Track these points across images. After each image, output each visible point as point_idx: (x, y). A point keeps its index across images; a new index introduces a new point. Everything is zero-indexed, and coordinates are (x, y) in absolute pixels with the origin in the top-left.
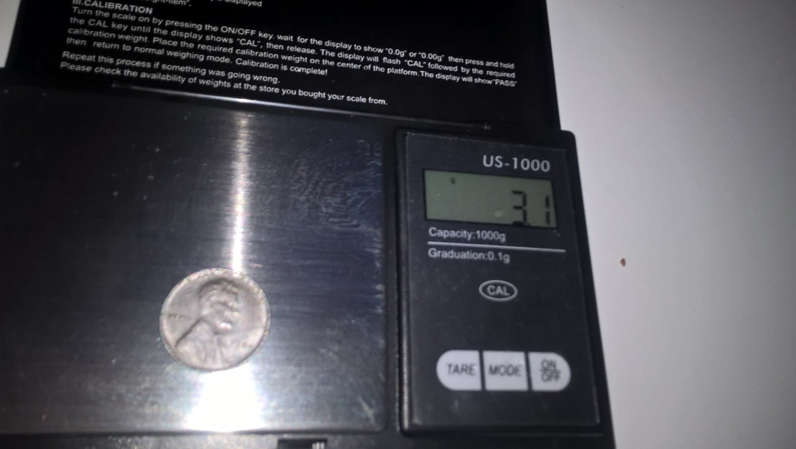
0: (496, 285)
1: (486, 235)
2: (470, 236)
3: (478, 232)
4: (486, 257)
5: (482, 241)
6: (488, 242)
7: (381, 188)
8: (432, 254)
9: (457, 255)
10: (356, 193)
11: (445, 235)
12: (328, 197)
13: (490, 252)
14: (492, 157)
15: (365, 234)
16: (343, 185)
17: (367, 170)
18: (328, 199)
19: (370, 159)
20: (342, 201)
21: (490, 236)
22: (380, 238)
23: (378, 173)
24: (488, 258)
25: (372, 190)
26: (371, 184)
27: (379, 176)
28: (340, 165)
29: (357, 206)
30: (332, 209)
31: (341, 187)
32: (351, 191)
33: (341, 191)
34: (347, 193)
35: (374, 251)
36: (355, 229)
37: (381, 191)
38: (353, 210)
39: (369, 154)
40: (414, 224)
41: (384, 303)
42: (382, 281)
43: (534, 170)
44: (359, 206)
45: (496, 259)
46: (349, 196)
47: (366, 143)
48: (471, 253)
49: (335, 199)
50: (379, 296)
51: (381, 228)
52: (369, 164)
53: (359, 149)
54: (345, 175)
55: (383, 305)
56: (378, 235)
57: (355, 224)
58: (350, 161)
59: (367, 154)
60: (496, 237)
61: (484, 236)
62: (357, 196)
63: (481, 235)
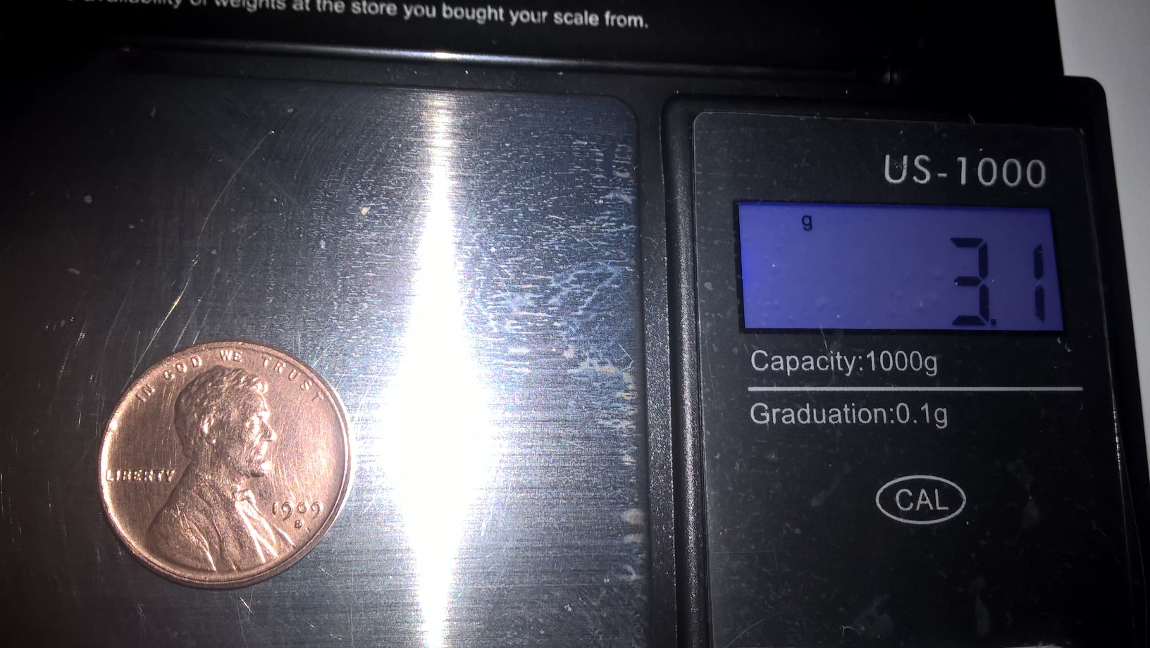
0: (915, 485)
1: (891, 360)
2: (850, 368)
4: (891, 416)
7: (633, 262)
8: (758, 417)
9: (820, 418)
10: (572, 277)
11: (789, 368)
12: (502, 295)
13: (900, 405)
14: (905, 158)
15: (595, 384)
16: (537, 259)
17: (596, 219)
18: (503, 299)
19: (602, 189)
20: (537, 301)
21: (902, 364)
22: (632, 391)
23: (624, 224)
24: (895, 419)
25: (610, 269)
26: (607, 254)
27: (627, 232)
28: (530, 209)
29: (573, 314)
30: (514, 325)
31: (534, 266)
32: (558, 275)
33: (534, 275)
34: (548, 281)
35: (616, 427)
36: (569, 371)
37: (631, 270)
38: (565, 324)
39: (602, 176)
40: (714, 345)
41: (643, 555)
42: (636, 500)
43: (1011, 185)
44: (580, 313)
45: (915, 421)
46: (553, 288)
47: (593, 148)
48: (854, 411)
49: (518, 297)
50: (629, 539)
51: (633, 365)
52: (601, 202)
53: (577, 164)
54: (542, 235)
55: (640, 562)
56: (626, 384)
57: (571, 359)
58: (555, 198)
59: (597, 176)
60: (917, 366)
61: (887, 365)
62: (574, 286)
63: (877, 363)
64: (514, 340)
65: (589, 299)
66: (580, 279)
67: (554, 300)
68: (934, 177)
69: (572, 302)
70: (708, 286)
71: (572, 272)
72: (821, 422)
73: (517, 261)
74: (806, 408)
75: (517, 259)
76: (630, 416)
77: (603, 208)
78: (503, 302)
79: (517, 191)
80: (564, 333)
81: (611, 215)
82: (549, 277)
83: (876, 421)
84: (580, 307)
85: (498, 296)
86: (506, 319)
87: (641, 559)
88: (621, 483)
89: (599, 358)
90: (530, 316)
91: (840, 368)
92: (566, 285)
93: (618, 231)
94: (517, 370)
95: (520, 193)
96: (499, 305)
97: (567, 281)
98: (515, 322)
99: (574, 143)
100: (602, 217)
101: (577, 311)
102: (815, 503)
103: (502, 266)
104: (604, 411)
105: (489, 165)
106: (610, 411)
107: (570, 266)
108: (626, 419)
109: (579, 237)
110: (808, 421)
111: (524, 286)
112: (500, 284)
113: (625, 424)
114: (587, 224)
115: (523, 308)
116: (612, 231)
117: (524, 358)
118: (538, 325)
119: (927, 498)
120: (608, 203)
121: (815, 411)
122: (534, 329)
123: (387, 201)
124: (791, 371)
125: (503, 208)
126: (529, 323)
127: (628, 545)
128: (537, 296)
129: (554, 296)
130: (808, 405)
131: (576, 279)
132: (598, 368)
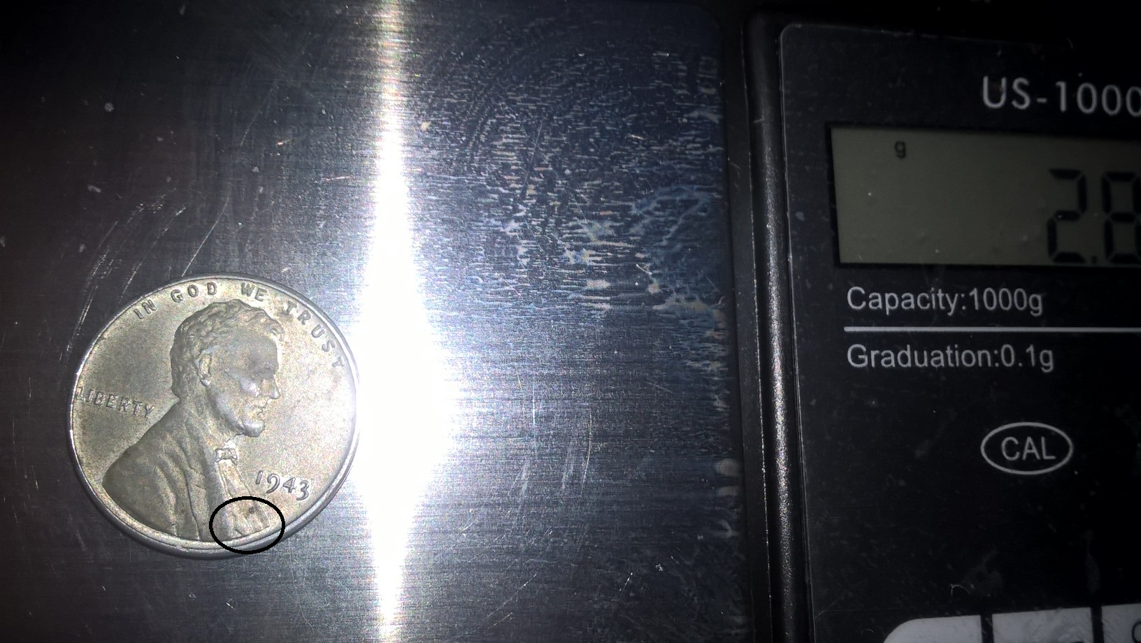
0: (1021, 434)
1: (995, 298)
2: (953, 306)
3: (974, 292)
4: (996, 358)
5: (983, 317)
6: (1000, 317)
7: (721, 188)
8: (856, 360)
9: (921, 361)
10: (654, 205)
11: (888, 307)
12: (580, 222)
13: (1005, 346)
14: (1004, 81)
15: (682, 322)
16: (617, 184)
17: (681, 139)
18: (579, 227)
19: (686, 106)
20: (617, 229)
21: (1006, 303)
22: (723, 329)
23: (711, 146)
24: (1000, 362)
25: (697, 195)
26: (693, 178)
27: (713, 155)
28: (608, 128)
29: (657, 244)
30: (591, 256)
31: (612, 190)
32: (639, 201)
33: (612, 201)
34: (629, 208)
35: (706, 369)
36: (655, 307)
37: (719, 197)
38: (647, 256)
39: (685, 92)
40: (807, 281)
41: (740, 510)
42: (730, 449)
43: (1111, 113)
44: (664, 243)
45: (1020, 365)
46: (635, 216)
47: (675, 60)
48: (957, 353)
49: (597, 225)
50: (724, 491)
51: (723, 301)
52: (685, 120)
53: (658, 79)
54: (622, 156)
55: (735, 517)
56: (716, 323)
57: (655, 294)
58: (635, 115)
59: (680, 92)
60: (1021, 304)
61: (991, 304)
62: (657, 213)
63: (981, 301)
64: (593, 273)
65: (673, 229)
66: (664, 205)
67: (636, 229)
68: (1034, 103)
69: (656, 231)
70: (800, 216)
71: (655, 198)
72: (923, 365)
73: (593, 185)
74: (906, 350)
75: (595, 182)
76: (721, 357)
77: (687, 127)
78: (580, 231)
79: (592, 106)
80: (649, 265)
81: (696, 136)
82: (630, 204)
83: (980, 364)
84: (664, 237)
85: (575, 223)
86: (584, 250)
87: (737, 513)
88: (712, 430)
89: (686, 293)
90: (610, 246)
91: (942, 307)
92: (649, 213)
93: (703, 154)
94: (598, 306)
95: (596, 109)
96: (576, 233)
97: (651, 208)
98: (594, 253)
99: (654, 54)
100: (686, 138)
101: (662, 241)
102: (919, 453)
103: (578, 191)
104: (693, 352)
105: (561, 78)
106: (700, 352)
107: (652, 191)
108: (718, 360)
109: (662, 159)
110: (909, 364)
111: (602, 213)
112: (576, 211)
113: (715, 366)
114: (670, 145)
115: (601, 238)
116: (698, 152)
117: (604, 292)
118: (619, 256)
119: (1034, 448)
120: (692, 121)
121: (916, 353)
122: (614, 260)
123: (449, 116)
124: (890, 311)
125: (578, 126)
126: (609, 254)
127: (722, 498)
128: (618, 224)
129: (635, 225)
130: (908, 346)
131: (659, 206)
132: (684, 303)
